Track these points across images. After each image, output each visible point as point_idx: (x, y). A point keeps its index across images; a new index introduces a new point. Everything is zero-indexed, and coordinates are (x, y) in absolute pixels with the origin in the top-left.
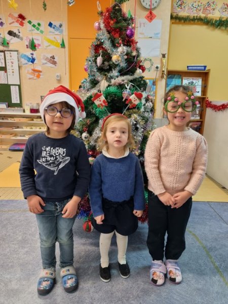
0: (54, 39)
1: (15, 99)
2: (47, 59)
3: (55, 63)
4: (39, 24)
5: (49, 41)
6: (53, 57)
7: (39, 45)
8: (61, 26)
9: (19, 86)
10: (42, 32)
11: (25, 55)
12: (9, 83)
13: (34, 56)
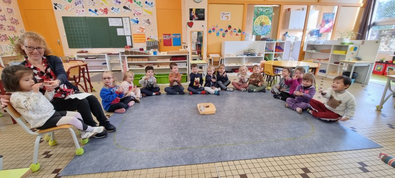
0: (148, 10)
1: (129, 43)
2: (145, 21)
3: (149, 23)
4: (140, 2)
5: (146, 11)
6: (148, 20)
7: (140, 14)
8: (152, 3)
9: (131, 36)
10: (142, 6)
11: (133, 19)
12: (125, 35)
13: (138, 20)
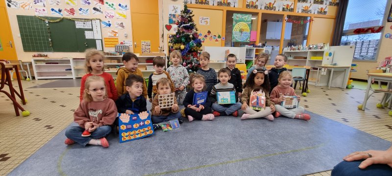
0: (122, 13)
1: (99, 48)
2: (118, 24)
3: (123, 27)
4: (113, 5)
5: (119, 14)
6: (122, 23)
7: (113, 16)
8: (126, 6)
10: (115, 9)
11: (105, 22)
12: (95, 38)
13: (110, 23)
